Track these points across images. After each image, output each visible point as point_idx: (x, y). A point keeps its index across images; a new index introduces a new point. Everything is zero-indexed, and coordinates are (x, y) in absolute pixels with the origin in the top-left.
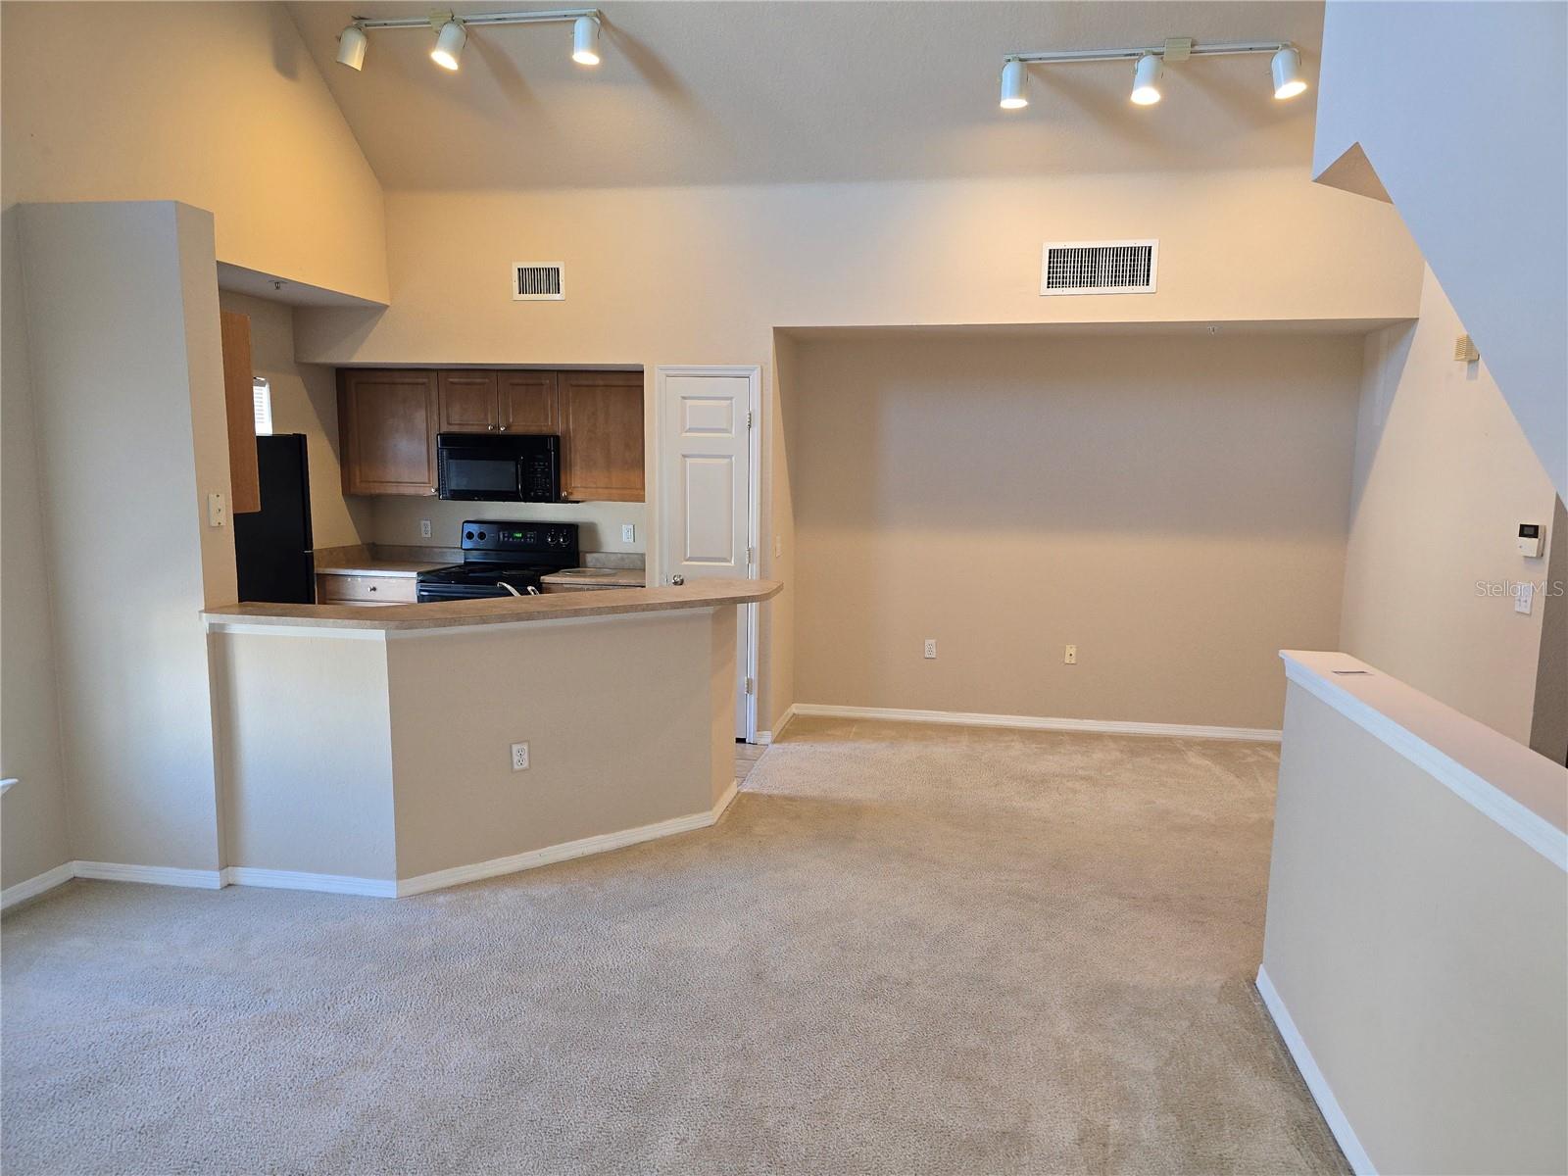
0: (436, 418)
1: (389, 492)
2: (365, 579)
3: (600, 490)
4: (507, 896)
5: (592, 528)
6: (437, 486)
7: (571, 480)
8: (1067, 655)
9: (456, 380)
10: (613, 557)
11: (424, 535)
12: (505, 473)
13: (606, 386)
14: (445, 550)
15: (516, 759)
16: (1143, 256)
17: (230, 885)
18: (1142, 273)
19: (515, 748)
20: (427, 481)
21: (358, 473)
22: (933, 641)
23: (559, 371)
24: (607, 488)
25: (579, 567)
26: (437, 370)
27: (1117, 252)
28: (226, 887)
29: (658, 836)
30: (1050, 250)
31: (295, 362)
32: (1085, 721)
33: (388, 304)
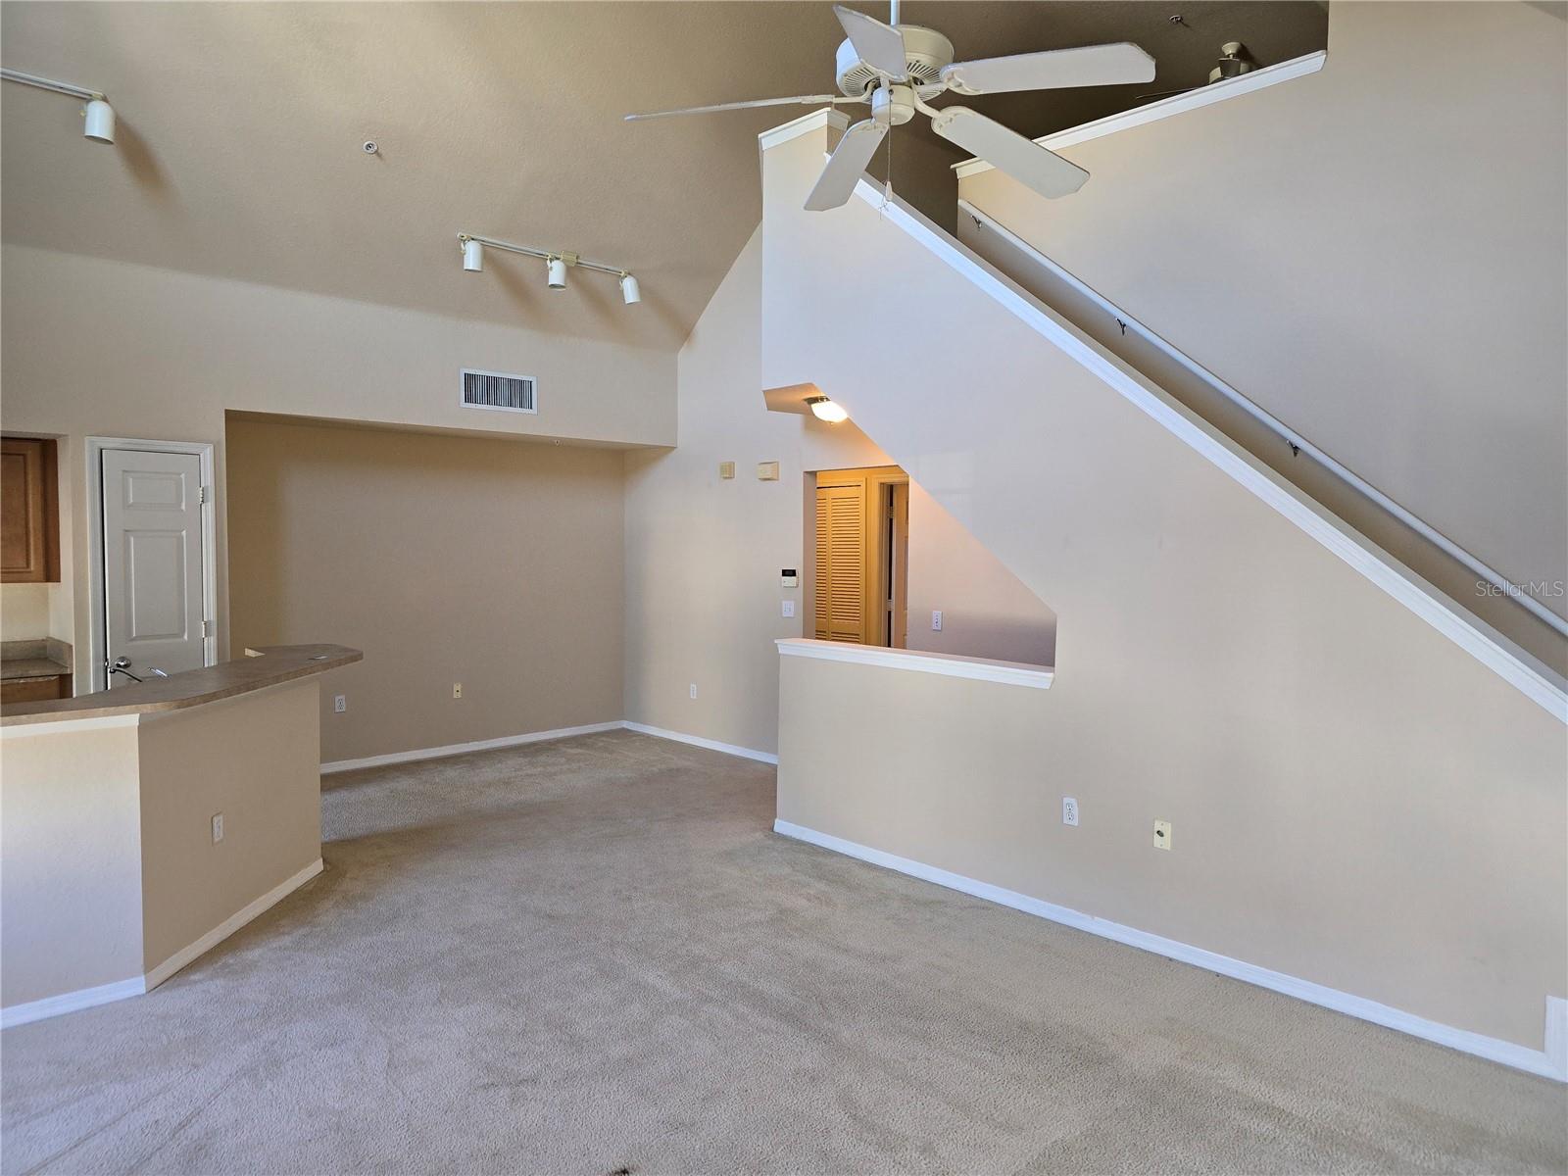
8: (455, 692)
16: (526, 386)
18: (525, 398)
22: (343, 697)
27: (510, 381)
30: (465, 375)
32: (470, 744)
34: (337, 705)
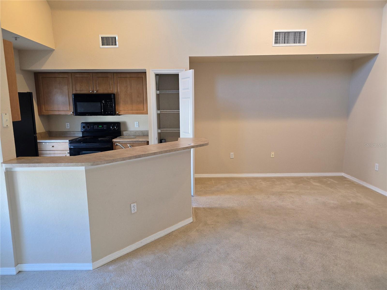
0: (71, 89)
1: (55, 114)
2: (49, 143)
3: (129, 111)
4: (136, 263)
5: (125, 123)
6: (73, 111)
7: (119, 108)
8: (272, 155)
9: (78, 76)
10: (132, 132)
11: (67, 128)
12: (97, 106)
13: (130, 77)
14: (75, 132)
15: (132, 209)
16: (303, 34)
17: (20, 272)
18: (302, 39)
19: (132, 205)
20: (69, 110)
21: (44, 108)
22: (233, 153)
23: (114, 73)
24: (132, 110)
25: (121, 136)
26: (71, 73)
27: (295, 33)
28: (18, 273)
29: (177, 229)
30: (275, 32)
31: (20, 69)
32: (277, 174)
33: (54, 49)
34: (231, 156)
